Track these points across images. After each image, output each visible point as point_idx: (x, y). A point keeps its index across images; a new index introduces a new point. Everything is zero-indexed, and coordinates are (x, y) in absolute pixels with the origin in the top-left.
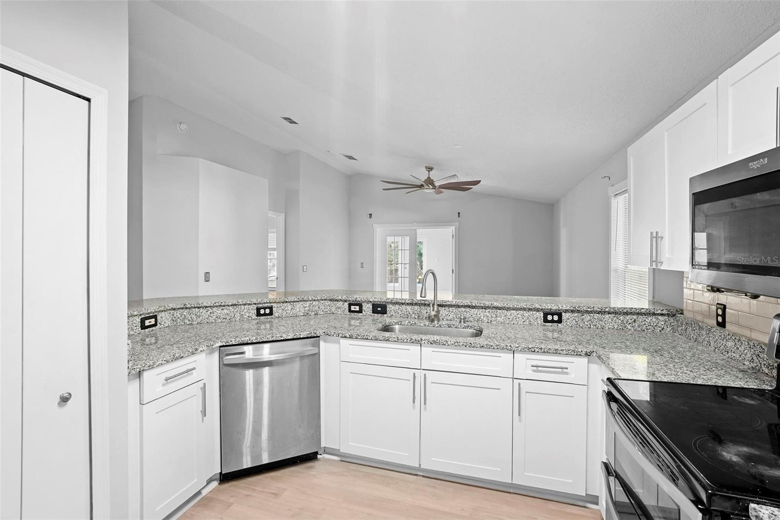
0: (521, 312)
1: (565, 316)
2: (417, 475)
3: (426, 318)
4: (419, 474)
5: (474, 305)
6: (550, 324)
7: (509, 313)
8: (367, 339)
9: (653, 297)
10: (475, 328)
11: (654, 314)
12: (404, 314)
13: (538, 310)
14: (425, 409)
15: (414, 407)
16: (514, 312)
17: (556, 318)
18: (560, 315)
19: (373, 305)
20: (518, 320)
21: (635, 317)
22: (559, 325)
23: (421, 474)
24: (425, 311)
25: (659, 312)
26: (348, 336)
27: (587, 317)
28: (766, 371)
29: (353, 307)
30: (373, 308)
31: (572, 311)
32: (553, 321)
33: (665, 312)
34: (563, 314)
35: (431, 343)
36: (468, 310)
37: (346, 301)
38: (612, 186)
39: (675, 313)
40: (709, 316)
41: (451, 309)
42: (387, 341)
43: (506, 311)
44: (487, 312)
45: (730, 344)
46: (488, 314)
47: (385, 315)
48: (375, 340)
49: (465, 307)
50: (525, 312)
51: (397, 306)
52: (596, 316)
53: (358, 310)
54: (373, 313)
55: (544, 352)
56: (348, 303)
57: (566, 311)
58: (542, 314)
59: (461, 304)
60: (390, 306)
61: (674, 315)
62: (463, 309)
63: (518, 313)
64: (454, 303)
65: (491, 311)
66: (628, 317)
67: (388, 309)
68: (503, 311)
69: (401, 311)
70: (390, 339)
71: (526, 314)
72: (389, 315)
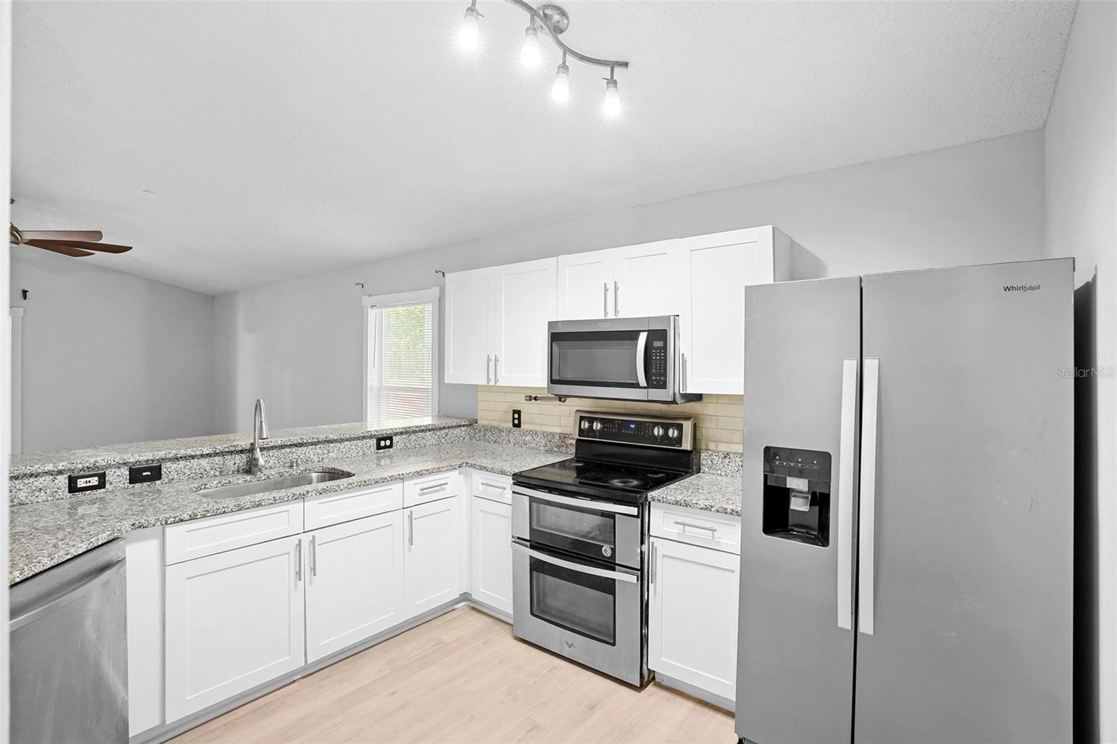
0: (355, 442)
1: (395, 439)
2: (294, 681)
3: (233, 472)
4: (295, 678)
5: (305, 441)
6: (383, 450)
7: (342, 446)
8: (224, 512)
9: (439, 412)
10: (316, 470)
11: (460, 426)
12: (196, 473)
13: (371, 437)
14: (311, 583)
15: (296, 588)
16: (348, 443)
17: (388, 442)
18: (391, 438)
19: (131, 470)
20: (351, 452)
21: (447, 431)
22: (391, 450)
23: (299, 677)
24: (233, 462)
25: (464, 423)
26: (187, 517)
27: (413, 437)
28: (556, 450)
29: (84, 480)
30: (130, 475)
31: (401, 433)
32: (385, 447)
33: (467, 423)
34: (394, 437)
35: (320, 493)
36: (294, 449)
37: (60, 472)
38: (370, 296)
39: (472, 423)
40: (505, 421)
41: (271, 453)
42: (257, 506)
43: (339, 444)
44: (318, 449)
45: (528, 438)
46: (318, 451)
47: (159, 482)
48: (238, 510)
49: (291, 446)
50: (359, 442)
51: (182, 463)
52: (421, 434)
53: (97, 483)
54: (130, 483)
55: (430, 473)
56: (65, 476)
57: (396, 434)
58: (375, 441)
59: (289, 443)
60: (169, 464)
61: (470, 425)
62: (288, 450)
63: (351, 443)
64: (279, 442)
65: (322, 446)
66: (442, 432)
67: (164, 470)
68: (336, 444)
69: (190, 469)
70: (263, 503)
71: (360, 443)
72: (166, 480)
